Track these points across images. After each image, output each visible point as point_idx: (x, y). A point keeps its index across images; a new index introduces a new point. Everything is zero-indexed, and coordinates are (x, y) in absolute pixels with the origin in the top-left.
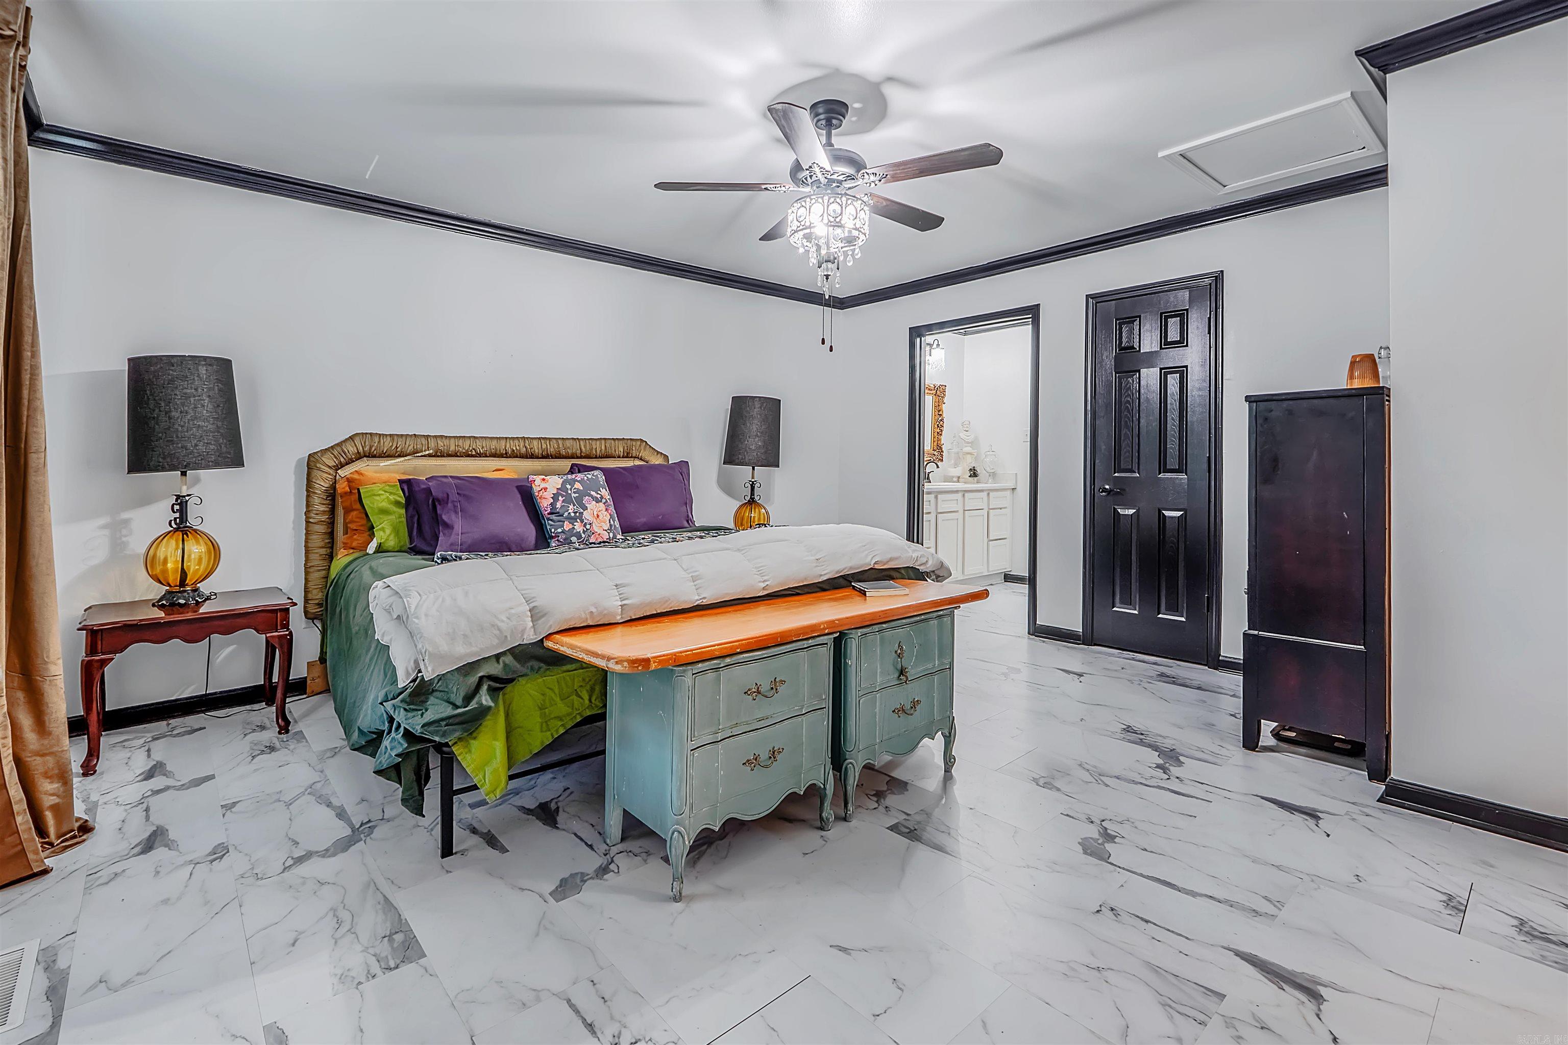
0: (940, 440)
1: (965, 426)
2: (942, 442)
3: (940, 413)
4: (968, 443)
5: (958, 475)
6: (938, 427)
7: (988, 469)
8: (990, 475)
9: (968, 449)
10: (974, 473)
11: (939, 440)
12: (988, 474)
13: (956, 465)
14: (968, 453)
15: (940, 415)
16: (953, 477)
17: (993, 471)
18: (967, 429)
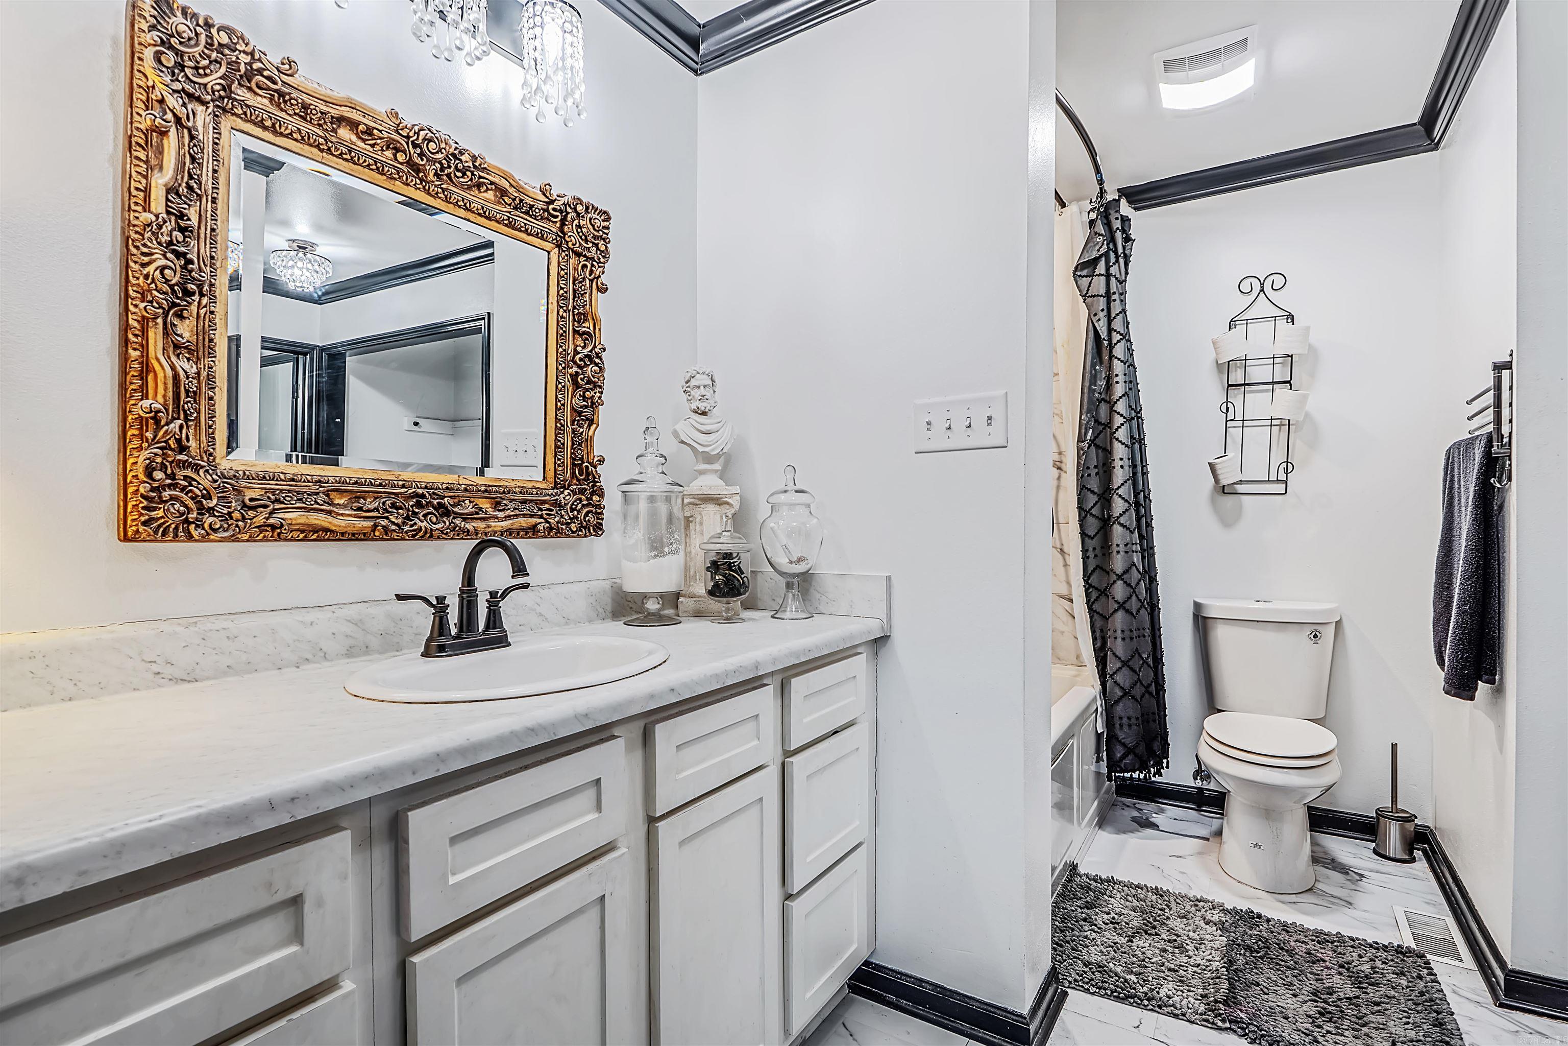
0: (589, 441)
1: (696, 394)
2: (597, 452)
3: (588, 326)
4: (709, 459)
5: (673, 588)
6: (576, 385)
7: (782, 561)
8: (789, 586)
9: (709, 483)
10: (729, 580)
11: (582, 443)
12: (782, 582)
13: (657, 547)
14: (707, 499)
15: (588, 336)
16: (645, 596)
17: (801, 568)
18: (702, 406)
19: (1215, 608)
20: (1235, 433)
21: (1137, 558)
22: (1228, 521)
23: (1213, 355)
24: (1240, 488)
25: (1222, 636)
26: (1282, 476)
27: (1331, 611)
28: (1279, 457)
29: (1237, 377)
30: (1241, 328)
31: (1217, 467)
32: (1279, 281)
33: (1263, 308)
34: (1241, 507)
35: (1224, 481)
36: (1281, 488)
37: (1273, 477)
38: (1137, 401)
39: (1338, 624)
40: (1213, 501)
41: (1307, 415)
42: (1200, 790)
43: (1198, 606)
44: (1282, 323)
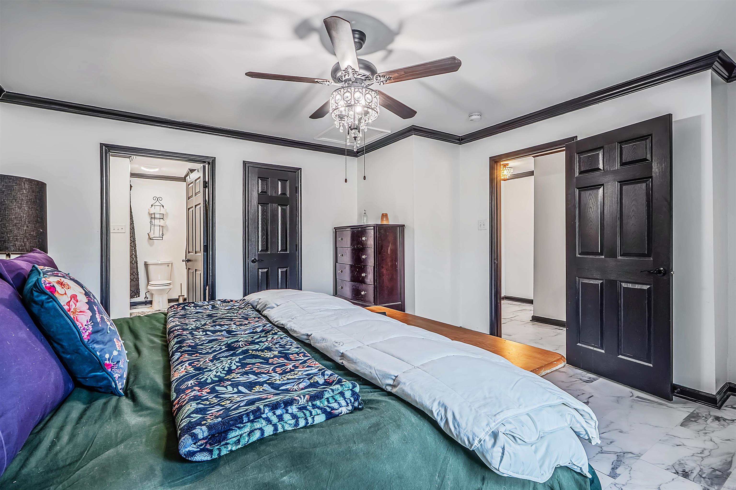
19: (149, 262)
20: (153, 227)
21: (134, 252)
22: (151, 245)
23: (148, 211)
24: (154, 238)
25: (151, 268)
26: (162, 236)
27: (171, 261)
28: (161, 233)
29: (153, 216)
30: (154, 206)
31: (150, 234)
32: (161, 199)
33: (158, 203)
34: (154, 242)
35: (151, 237)
36: (161, 239)
37: (160, 236)
38: (133, 226)
39: (172, 263)
40: (148, 240)
41: (166, 225)
42: (146, 301)
43: (145, 262)
44: (161, 207)
